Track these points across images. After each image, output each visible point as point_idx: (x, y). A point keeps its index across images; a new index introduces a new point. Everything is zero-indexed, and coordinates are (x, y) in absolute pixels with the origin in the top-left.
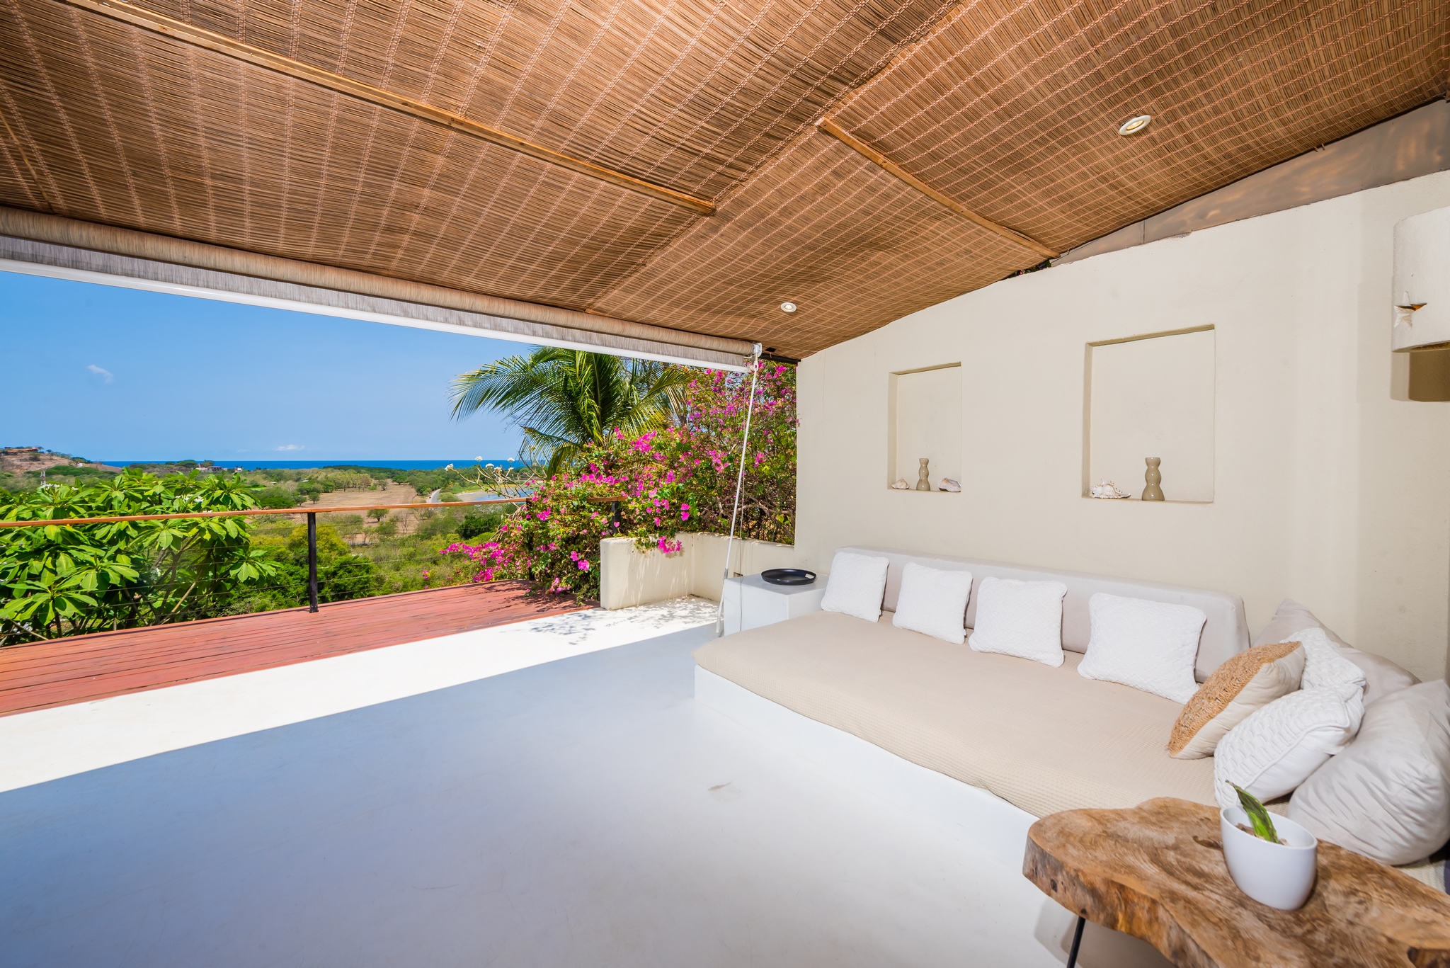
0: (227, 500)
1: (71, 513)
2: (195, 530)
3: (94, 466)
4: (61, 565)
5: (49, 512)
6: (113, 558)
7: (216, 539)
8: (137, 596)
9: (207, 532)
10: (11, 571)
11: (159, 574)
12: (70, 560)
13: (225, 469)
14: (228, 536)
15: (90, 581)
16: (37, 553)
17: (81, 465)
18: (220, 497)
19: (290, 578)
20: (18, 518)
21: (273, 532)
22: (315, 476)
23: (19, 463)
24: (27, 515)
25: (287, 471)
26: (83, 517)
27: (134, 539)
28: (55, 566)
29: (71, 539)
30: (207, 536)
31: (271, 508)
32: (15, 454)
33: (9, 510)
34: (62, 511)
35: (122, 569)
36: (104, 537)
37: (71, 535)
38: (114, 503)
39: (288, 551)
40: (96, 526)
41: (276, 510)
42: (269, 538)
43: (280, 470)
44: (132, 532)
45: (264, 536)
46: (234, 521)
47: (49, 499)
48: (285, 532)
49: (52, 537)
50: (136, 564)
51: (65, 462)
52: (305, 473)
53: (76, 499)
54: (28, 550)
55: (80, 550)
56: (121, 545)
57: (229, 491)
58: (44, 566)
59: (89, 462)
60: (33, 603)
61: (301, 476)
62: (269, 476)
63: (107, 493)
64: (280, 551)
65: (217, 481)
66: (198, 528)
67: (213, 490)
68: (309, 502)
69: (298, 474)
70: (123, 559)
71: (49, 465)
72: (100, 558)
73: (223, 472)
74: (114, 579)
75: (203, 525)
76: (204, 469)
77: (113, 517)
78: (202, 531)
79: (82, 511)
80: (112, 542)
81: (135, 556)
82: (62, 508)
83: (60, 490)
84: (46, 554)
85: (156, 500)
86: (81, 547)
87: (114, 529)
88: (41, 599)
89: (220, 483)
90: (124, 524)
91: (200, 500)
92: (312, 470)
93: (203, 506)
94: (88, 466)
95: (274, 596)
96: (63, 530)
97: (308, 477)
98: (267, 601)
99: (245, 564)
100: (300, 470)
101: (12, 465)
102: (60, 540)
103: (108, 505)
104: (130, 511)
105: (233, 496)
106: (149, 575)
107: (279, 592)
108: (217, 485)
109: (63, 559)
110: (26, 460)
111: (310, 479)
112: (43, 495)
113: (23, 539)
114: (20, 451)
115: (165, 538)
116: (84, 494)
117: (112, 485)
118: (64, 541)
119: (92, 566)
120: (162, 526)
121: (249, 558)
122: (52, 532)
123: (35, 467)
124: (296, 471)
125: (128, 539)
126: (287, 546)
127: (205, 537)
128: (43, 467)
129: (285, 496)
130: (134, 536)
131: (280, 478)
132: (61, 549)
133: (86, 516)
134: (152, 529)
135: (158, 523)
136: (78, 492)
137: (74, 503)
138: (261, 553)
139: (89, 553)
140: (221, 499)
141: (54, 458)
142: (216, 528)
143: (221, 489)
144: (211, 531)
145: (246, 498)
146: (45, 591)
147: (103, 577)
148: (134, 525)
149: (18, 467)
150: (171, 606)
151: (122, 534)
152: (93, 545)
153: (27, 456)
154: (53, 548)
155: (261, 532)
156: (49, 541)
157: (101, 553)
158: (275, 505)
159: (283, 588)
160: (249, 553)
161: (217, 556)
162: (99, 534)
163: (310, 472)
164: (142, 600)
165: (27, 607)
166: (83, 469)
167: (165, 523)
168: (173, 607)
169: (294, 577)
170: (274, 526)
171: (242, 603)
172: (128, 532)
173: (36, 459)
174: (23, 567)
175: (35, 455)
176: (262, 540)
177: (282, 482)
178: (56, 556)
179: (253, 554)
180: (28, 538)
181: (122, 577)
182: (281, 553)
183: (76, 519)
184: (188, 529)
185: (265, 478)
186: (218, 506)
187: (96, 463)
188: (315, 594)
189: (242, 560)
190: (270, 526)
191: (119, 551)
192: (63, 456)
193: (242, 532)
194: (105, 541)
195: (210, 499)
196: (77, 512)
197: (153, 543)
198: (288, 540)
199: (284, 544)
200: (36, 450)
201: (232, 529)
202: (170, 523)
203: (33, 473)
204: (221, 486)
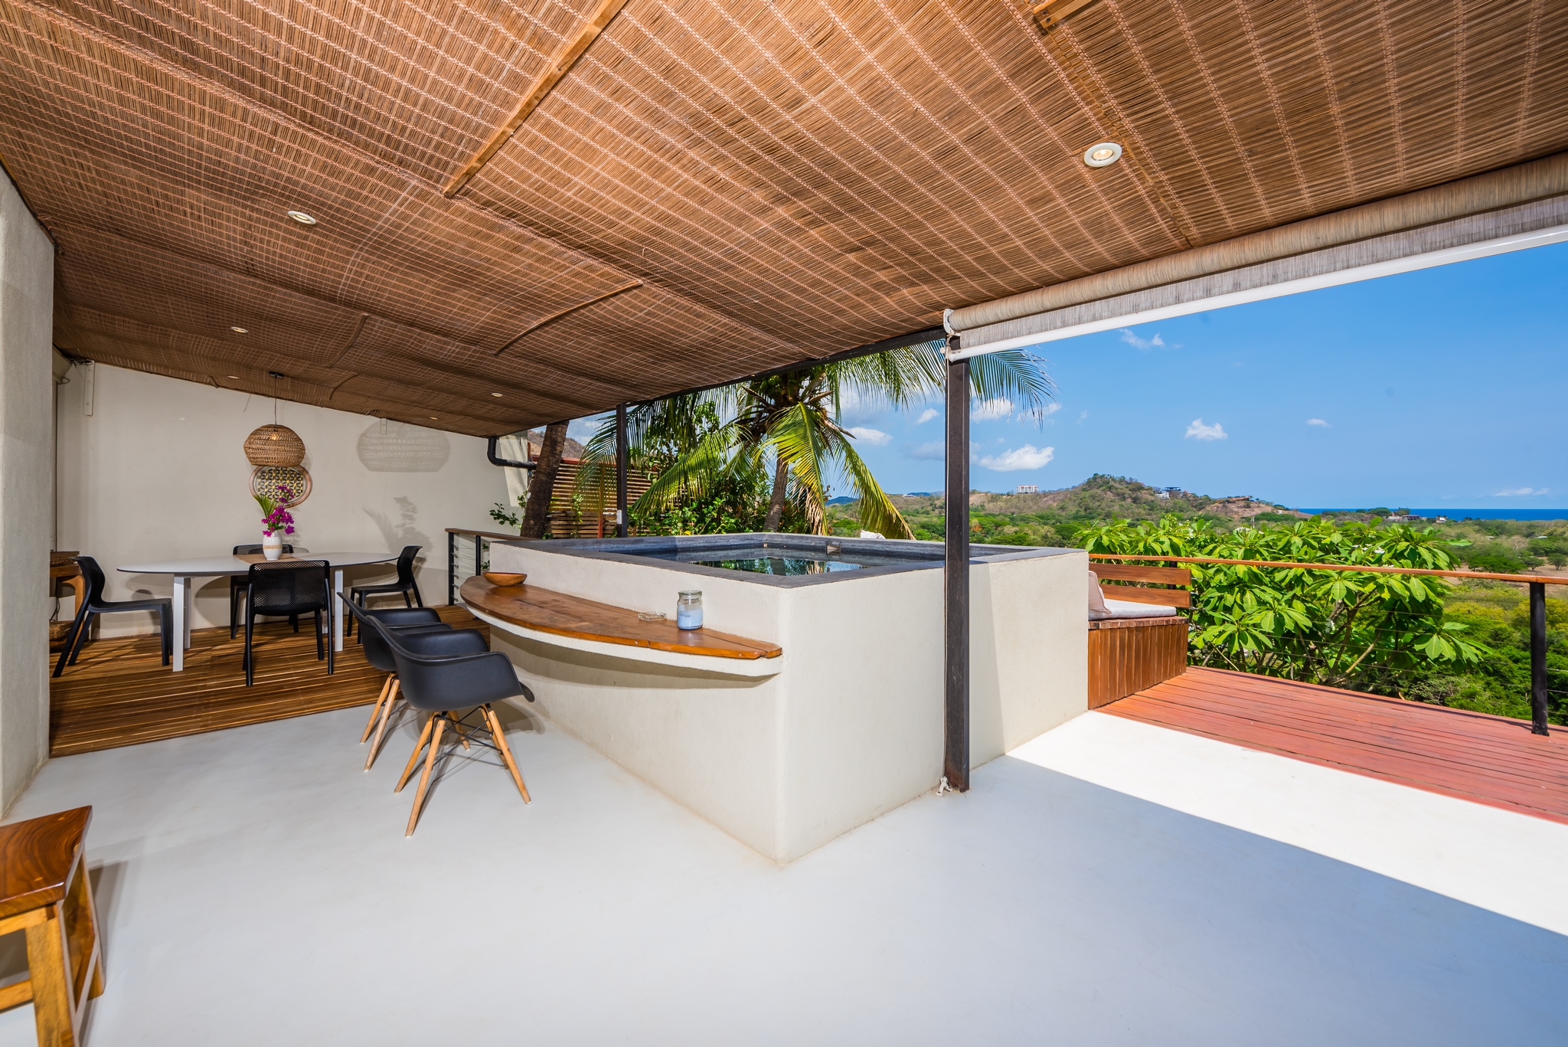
0: (1414, 555)
1: (1258, 556)
2: (1371, 586)
3: (1291, 513)
4: (1247, 602)
5: (1240, 552)
6: (1289, 603)
7: (1396, 599)
8: (1312, 646)
9: (1386, 590)
10: (1212, 600)
11: (1334, 628)
12: (1253, 597)
13: (1424, 519)
14: (1412, 598)
15: (1268, 622)
16: (1230, 588)
17: (1280, 512)
18: (1405, 550)
19: (1515, 666)
20: (1221, 556)
21: (1487, 600)
22: (1560, 530)
23: (1236, 510)
24: (1226, 553)
25: (1511, 523)
26: (1265, 559)
27: (1309, 586)
28: (1242, 602)
29: (1256, 579)
30: (1386, 595)
31: (1486, 569)
32: (1234, 502)
33: (1215, 548)
34: (1250, 553)
35: (1297, 616)
36: (1283, 580)
37: (1255, 574)
38: (1293, 548)
39: (1510, 629)
40: (1275, 569)
41: (1493, 574)
42: (1482, 608)
43: (1500, 521)
44: (1307, 579)
45: (1476, 605)
46: (1423, 581)
47: (1241, 541)
48: (1507, 603)
49: (1241, 575)
50: (1311, 613)
51: (1269, 509)
52: (1543, 526)
53: (1262, 542)
54: (1225, 584)
55: (1263, 591)
56: (1298, 591)
57: (1417, 543)
58: (1235, 601)
59: (1287, 509)
60: (1224, 632)
61: (1536, 531)
62: (1485, 528)
63: (1288, 537)
64: (1498, 626)
65: (1401, 531)
66: (1376, 583)
67: (1397, 541)
68: (1547, 566)
69: (1530, 527)
70: (1297, 604)
71: (1258, 511)
72: (1278, 600)
73: (1422, 522)
74: (1289, 625)
75: (1381, 581)
76: (1398, 517)
77: (1291, 563)
78: (1380, 587)
79: (1266, 554)
80: (1290, 587)
81: (1309, 605)
82: (1251, 550)
83: (1250, 533)
84: (1237, 589)
85: (1331, 549)
86: (1263, 587)
87: (1291, 574)
88: (1230, 629)
89: (1405, 533)
90: (1300, 571)
91: (1380, 551)
92: (1553, 522)
93: (1384, 560)
94: (1286, 512)
95: (1488, 684)
96: (1250, 569)
97: (1547, 532)
98: (1478, 686)
99: (1435, 637)
100: (1535, 522)
101: (1232, 511)
102: (1246, 579)
103: (1287, 549)
104: (1307, 557)
105: (1422, 550)
106: (1324, 626)
107: (1496, 680)
108: (1402, 536)
109: (1248, 595)
110: (1241, 507)
111: (1550, 534)
112: (1237, 537)
113: (1222, 574)
114: (1238, 499)
115: (1338, 590)
116: (1268, 538)
117: (1292, 531)
118: (1250, 580)
119: (1272, 608)
120: (1336, 576)
121: (1441, 630)
122: (1241, 570)
123: (1248, 513)
124: (1528, 523)
125: (1303, 584)
126: (1510, 622)
127: (1383, 596)
128: (1253, 513)
129: (1508, 555)
130: (1309, 583)
131: (1500, 531)
132: (1248, 587)
133: (1268, 558)
134: (1327, 578)
135: (1333, 573)
136: (1264, 536)
137: (1261, 546)
138: (1459, 627)
139: (1268, 595)
140: (1406, 554)
141: (1261, 505)
142: (1398, 587)
143: (1406, 540)
144: (1390, 589)
145: (1441, 554)
146: (1232, 623)
147: (1279, 621)
148: (1310, 572)
149: (1236, 513)
150: (1345, 666)
151: (1298, 580)
152: (1273, 588)
153: (1242, 504)
154: (1239, 585)
155: (1471, 599)
156: (1238, 578)
157: (1278, 595)
158: (1493, 566)
159: (1503, 676)
160: (1442, 624)
161: (1400, 620)
162: (1278, 576)
163: (1551, 525)
164: (1317, 651)
165: (1221, 633)
166: (1282, 516)
167: (1340, 574)
168: (1348, 667)
169: (1520, 665)
170: (1489, 592)
171: (1443, 681)
172: (1304, 579)
173: (1248, 507)
174: (1220, 598)
175: (1247, 502)
176: (1471, 609)
177: (1504, 537)
178: (1243, 594)
179: (1447, 626)
180: (1225, 574)
181: (1296, 624)
182: (1500, 629)
183: (1261, 561)
184: (1364, 582)
185: (1478, 531)
186: (1402, 561)
187: (1293, 510)
188: (1543, 707)
189: (1431, 631)
190: (1483, 592)
191: (1295, 596)
192: (1267, 504)
193: (1432, 595)
194: (1283, 584)
195: (1393, 552)
196: (1261, 555)
197: (1328, 593)
198: (1511, 614)
199: (1506, 619)
200: (1248, 499)
201: (1418, 589)
202: (1344, 574)
203: (1246, 518)
204: (1408, 538)
